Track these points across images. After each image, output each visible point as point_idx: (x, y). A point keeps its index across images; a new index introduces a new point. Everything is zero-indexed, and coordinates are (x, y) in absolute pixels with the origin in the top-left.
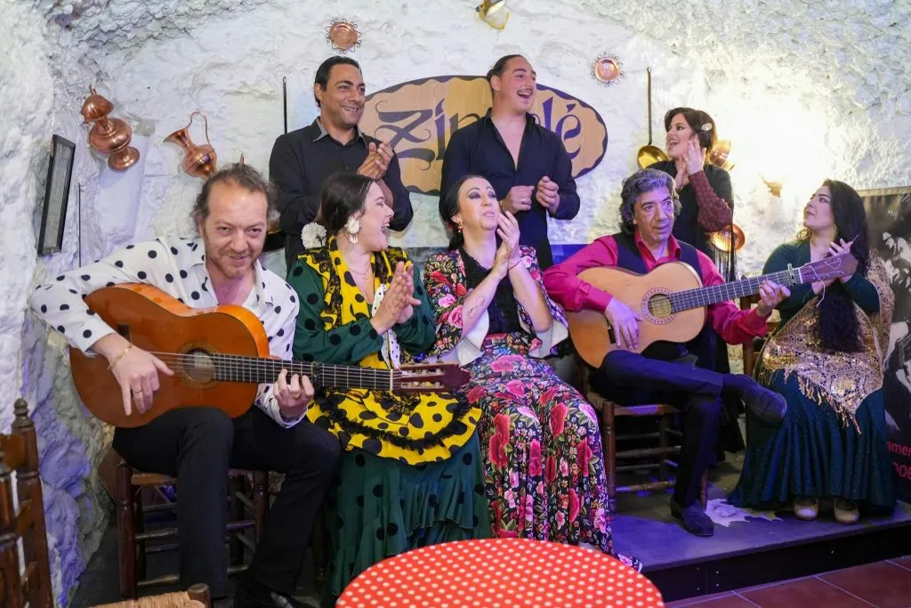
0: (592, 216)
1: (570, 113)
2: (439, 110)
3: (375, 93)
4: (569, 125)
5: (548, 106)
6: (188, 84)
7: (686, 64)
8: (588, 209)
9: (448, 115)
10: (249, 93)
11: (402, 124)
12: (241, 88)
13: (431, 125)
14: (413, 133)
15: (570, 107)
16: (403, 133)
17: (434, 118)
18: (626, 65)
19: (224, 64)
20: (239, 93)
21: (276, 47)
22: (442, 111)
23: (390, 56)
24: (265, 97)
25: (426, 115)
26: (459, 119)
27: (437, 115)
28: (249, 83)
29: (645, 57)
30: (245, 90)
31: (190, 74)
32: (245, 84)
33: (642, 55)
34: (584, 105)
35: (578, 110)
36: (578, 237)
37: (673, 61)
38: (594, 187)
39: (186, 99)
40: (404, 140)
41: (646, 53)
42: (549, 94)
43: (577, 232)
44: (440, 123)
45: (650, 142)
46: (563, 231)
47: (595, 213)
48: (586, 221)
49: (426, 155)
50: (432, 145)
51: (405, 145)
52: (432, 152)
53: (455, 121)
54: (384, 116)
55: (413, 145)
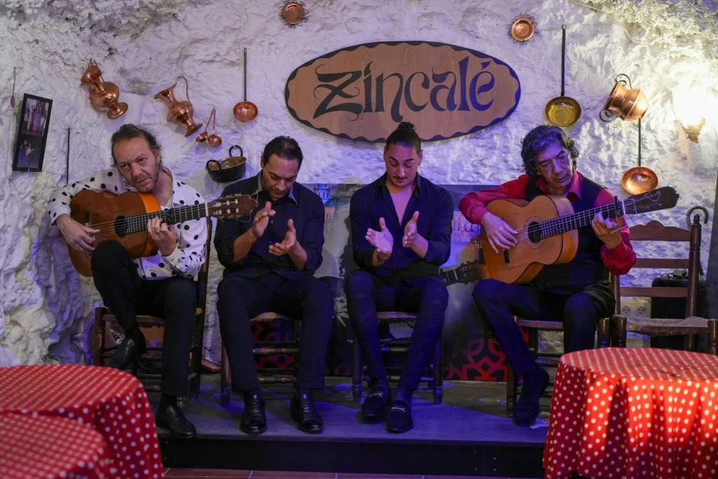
0: (506, 161)
1: (485, 70)
2: (367, 71)
3: (316, 59)
4: (484, 79)
5: (463, 65)
6: (176, 55)
7: (603, 18)
8: (503, 155)
9: (375, 75)
10: (219, 61)
11: (336, 83)
12: (215, 57)
13: (360, 82)
14: (345, 90)
15: (485, 65)
16: (337, 91)
17: (363, 78)
18: (542, 24)
19: (202, 40)
20: (212, 61)
21: (242, 25)
22: (370, 72)
23: (332, 27)
24: (232, 64)
25: (356, 75)
26: (384, 78)
27: (365, 75)
28: (222, 54)
29: (562, 16)
30: (218, 59)
31: (179, 47)
32: (218, 54)
33: (558, 14)
34: (498, 62)
35: (493, 67)
36: (492, 179)
37: (589, 17)
38: (509, 135)
39: (174, 67)
40: (337, 97)
41: (562, 12)
42: (465, 54)
43: (492, 175)
44: (368, 83)
45: (563, 93)
46: (478, 173)
47: (510, 158)
48: (502, 165)
49: (355, 109)
50: (360, 99)
51: (338, 100)
52: (360, 106)
53: (380, 80)
54: (322, 78)
55: (345, 101)
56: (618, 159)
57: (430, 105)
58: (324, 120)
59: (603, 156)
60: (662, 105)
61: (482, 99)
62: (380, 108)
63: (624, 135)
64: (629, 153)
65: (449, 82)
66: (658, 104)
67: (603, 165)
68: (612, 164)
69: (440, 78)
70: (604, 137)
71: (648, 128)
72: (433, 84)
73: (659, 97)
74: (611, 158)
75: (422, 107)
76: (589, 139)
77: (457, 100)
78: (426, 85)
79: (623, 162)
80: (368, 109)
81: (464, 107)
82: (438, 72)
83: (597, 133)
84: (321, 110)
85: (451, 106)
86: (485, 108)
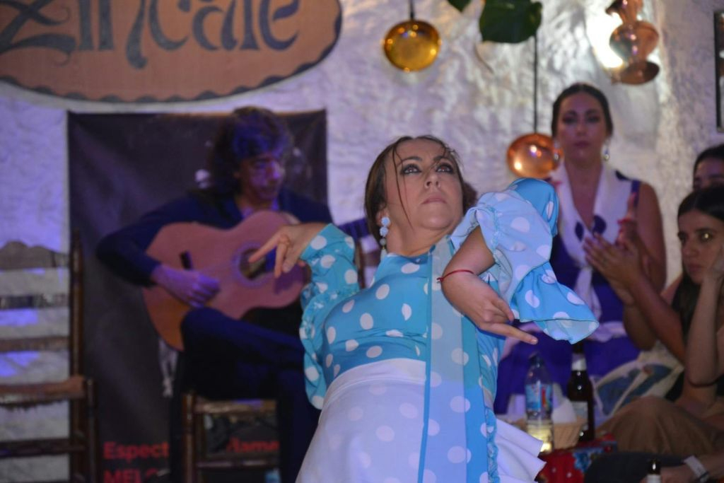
14: (47, 11)
16: (29, 12)
38: (328, 85)
40: (30, 22)
45: (412, 15)
49: (63, 45)
50: (72, 28)
51: (32, 29)
52: (72, 40)
55: (42, 29)
56: (505, 119)
57: (193, 42)
59: (482, 115)
60: (572, 30)
61: (281, 30)
62: (106, 43)
63: (513, 79)
64: (521, 108)
65: (223, 1)
66: (565, 28)
67: (481, 129)
68: (495, 128)
70: (482, 84)
71: (551, 66)
72: (197, 4)
73: (565, 15)
74: (494, 119)
75: (177, 45)
76: (460, 88)
78: (184, 4)
79: (514, 124)
80: (87, 45)
81: (250, 44)
83: (470, 77)
84: (3, 45)
85: (229, 42)
86: (284, 45)
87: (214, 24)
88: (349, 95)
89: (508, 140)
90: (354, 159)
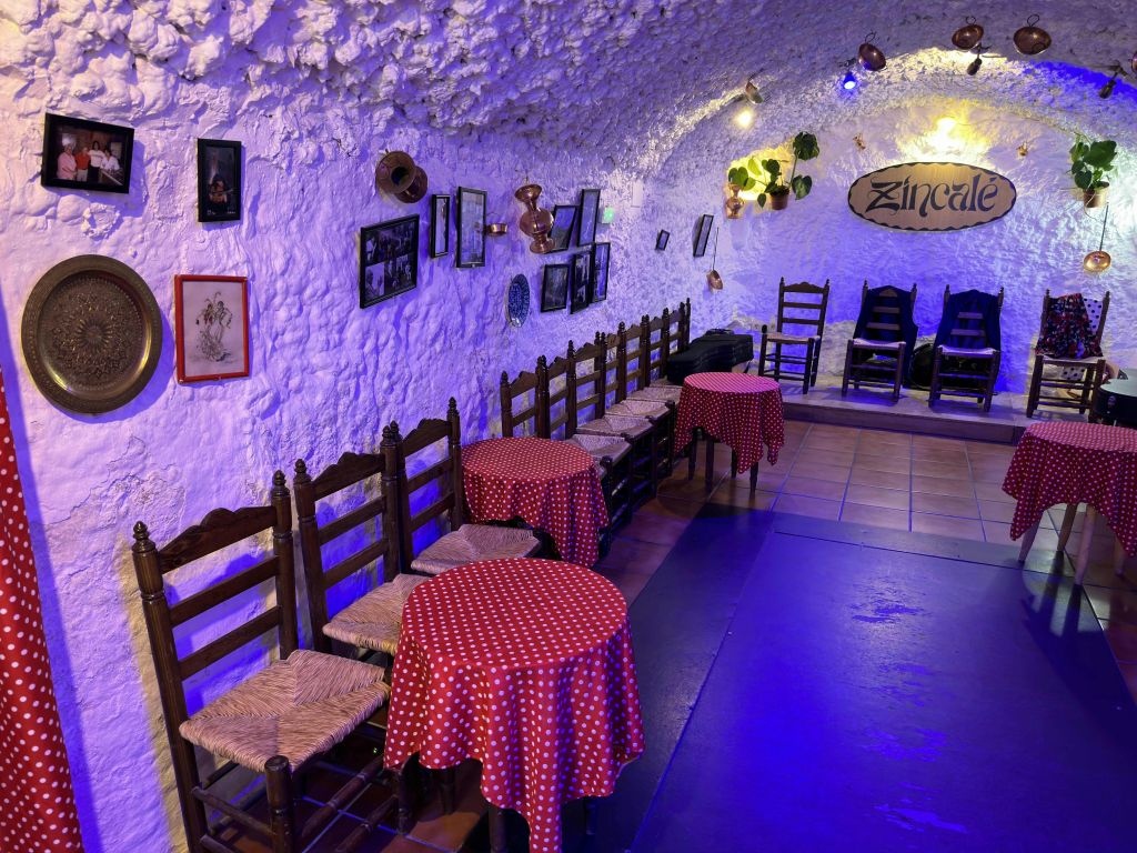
0: (1000, 244)
1: (992, 183)
2: (907, 181)
3: (872, 173)
4: (990, 190)
5: (976, 179)
9: (911, 185)
11: (884, 190)
13: (901, 190)
14: (891, 194)
15: (992, 180)
16: (884, 195)
17: (903, 186)
25: (899, 184)
26: (918, 187)
27: (905, 185)
34: (1003, 178)
35: (998, 181)
40: (883, 199)
42: (977, 173)
44: (906, 189)
46: (979, 252)
47: (1003, 242)
48: (997, 247)
49: (895, 207)
50: (900, 202)
51: (884, 201)
52: (899, 205)
53: (915, 188)
54: (875, 185)
55: (888, 201)
56: (1085, 245)
57: (948, 207)
58: (873, 214)
59: (1074, 242)
60: (1126, 207)
61: (986, 203)
62: (912, 207)
63: (1093, 227)
64: (1094, 241)
65: (963, 191)
66: (1123, 206)
67: (1073, 249)
68: (1080, 248)
69: (957, 188)
70: (1077, 229)
71: (1112, 223)
72: (952, 192)
73: (1124, 200)
74: (1080, 245)
75: (940, 208)
77: (968, 204)
78: (947, 192)
79: (1088, 247)
80: (904, 207)
81: (973, 208)
82: (957, 184)
84: (872, 207)
85: (963, 207)
86: (988, 209)
87: (957, 201)
88: (1014, 231)
89: (1085, 254)
90: (1011, 257)
